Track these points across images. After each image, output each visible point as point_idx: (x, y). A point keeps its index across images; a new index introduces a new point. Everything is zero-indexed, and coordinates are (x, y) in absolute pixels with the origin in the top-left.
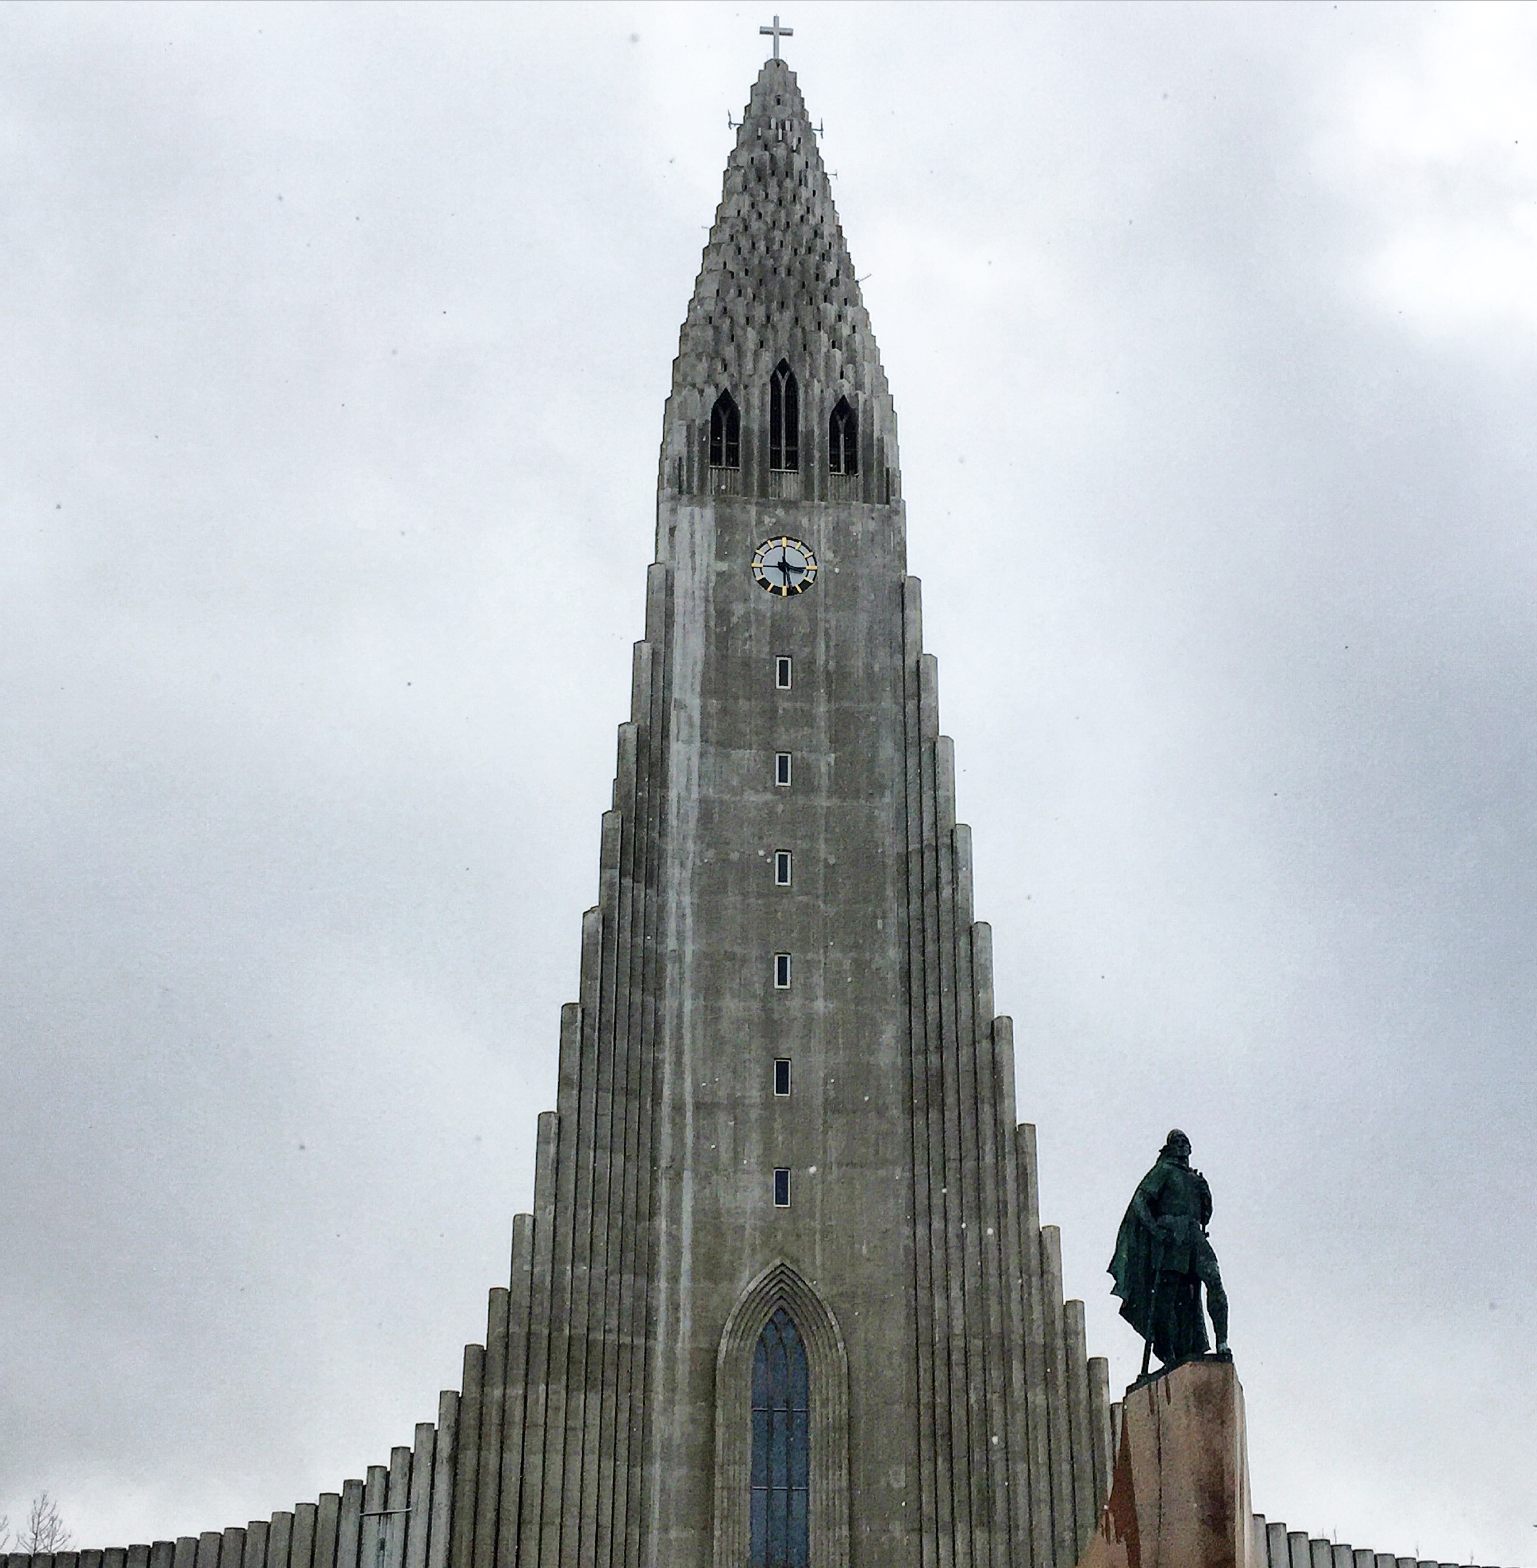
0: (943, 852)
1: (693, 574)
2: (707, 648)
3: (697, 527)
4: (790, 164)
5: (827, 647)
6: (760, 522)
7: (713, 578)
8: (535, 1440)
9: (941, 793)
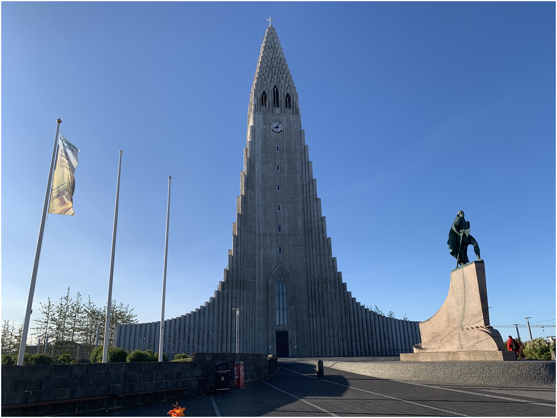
0: (311, 185)
1: (259, 128)
2: (262, 143)
3: (259, 118)
4: (275, 46)
5: (286, 143)
6: (272, 118)
7: (263, 129)
8: (234, 299)
9: (310, 173)
